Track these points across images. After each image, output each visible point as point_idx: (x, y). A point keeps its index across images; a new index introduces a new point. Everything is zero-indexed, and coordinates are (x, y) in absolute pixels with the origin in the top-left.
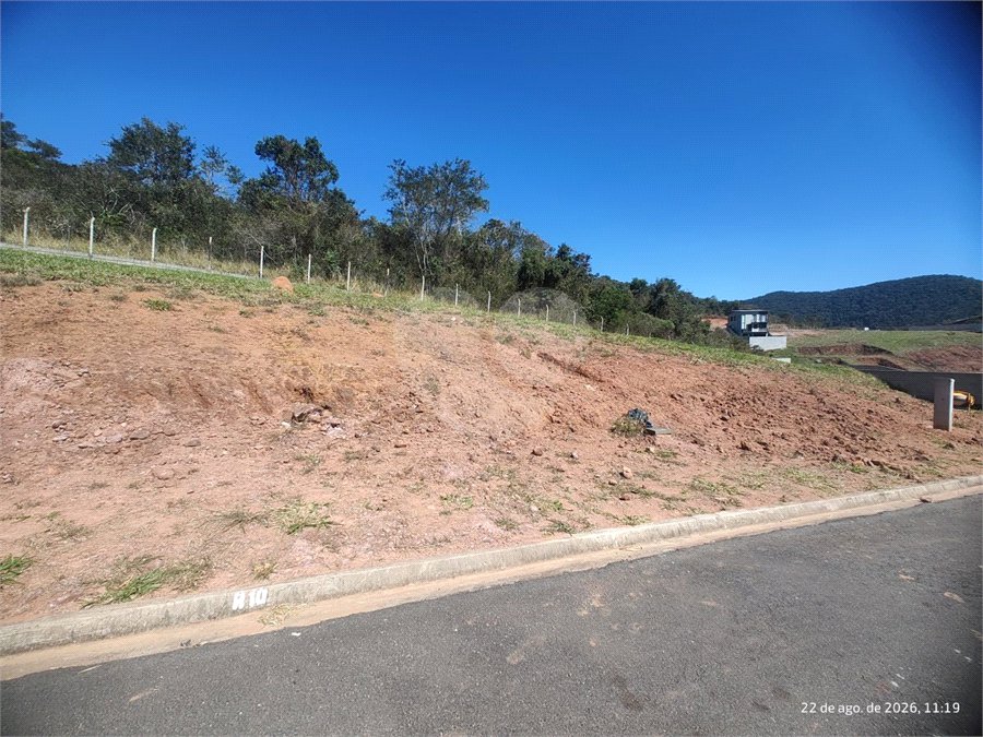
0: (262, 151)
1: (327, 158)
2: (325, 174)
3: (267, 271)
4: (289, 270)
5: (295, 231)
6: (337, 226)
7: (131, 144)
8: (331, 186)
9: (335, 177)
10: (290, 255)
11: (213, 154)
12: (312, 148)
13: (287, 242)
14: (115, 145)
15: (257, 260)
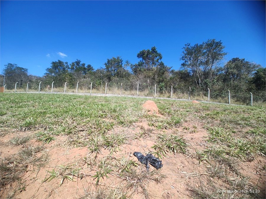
0: (139, 56)
1: (158, 52)
2: (158, 58)
3: (140, 92)
4: (147, 92)
5: (149, 77)
6: (163, 73)
7: (109, 63)
8: (160, 61)
9: (161, 58)
10: (147, 87)
11: (127, 62)
12: (154, 50)
13: (146, 81)
14: (106, 64)
15: (136, 89)
